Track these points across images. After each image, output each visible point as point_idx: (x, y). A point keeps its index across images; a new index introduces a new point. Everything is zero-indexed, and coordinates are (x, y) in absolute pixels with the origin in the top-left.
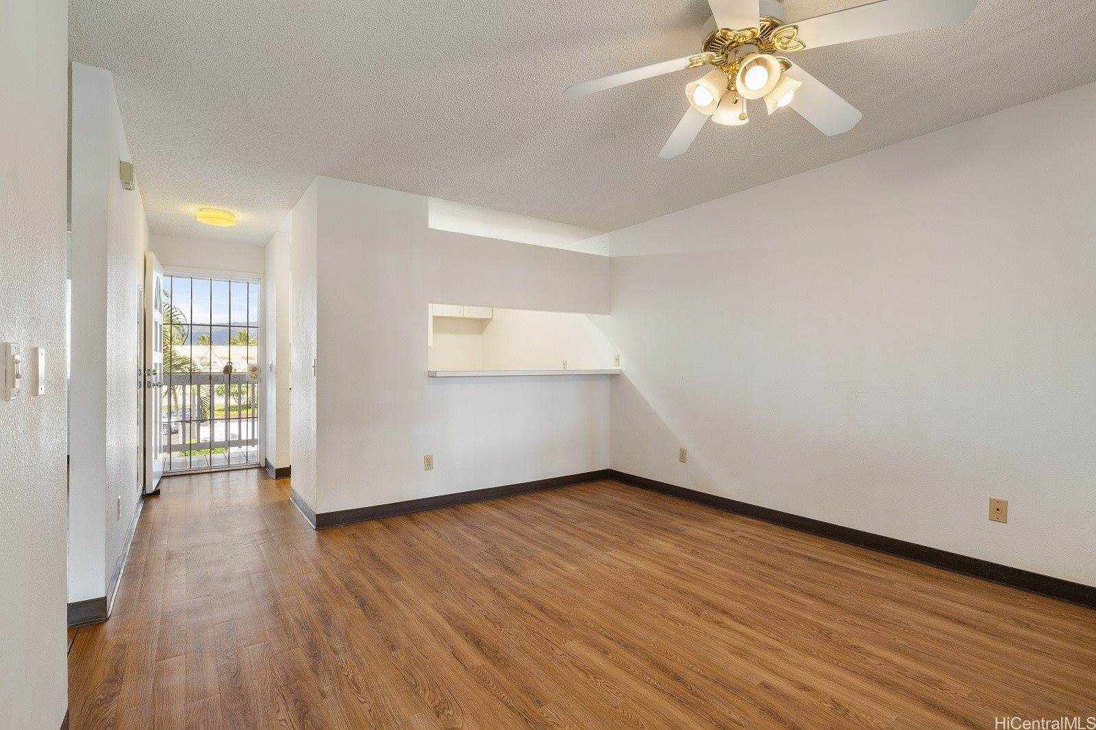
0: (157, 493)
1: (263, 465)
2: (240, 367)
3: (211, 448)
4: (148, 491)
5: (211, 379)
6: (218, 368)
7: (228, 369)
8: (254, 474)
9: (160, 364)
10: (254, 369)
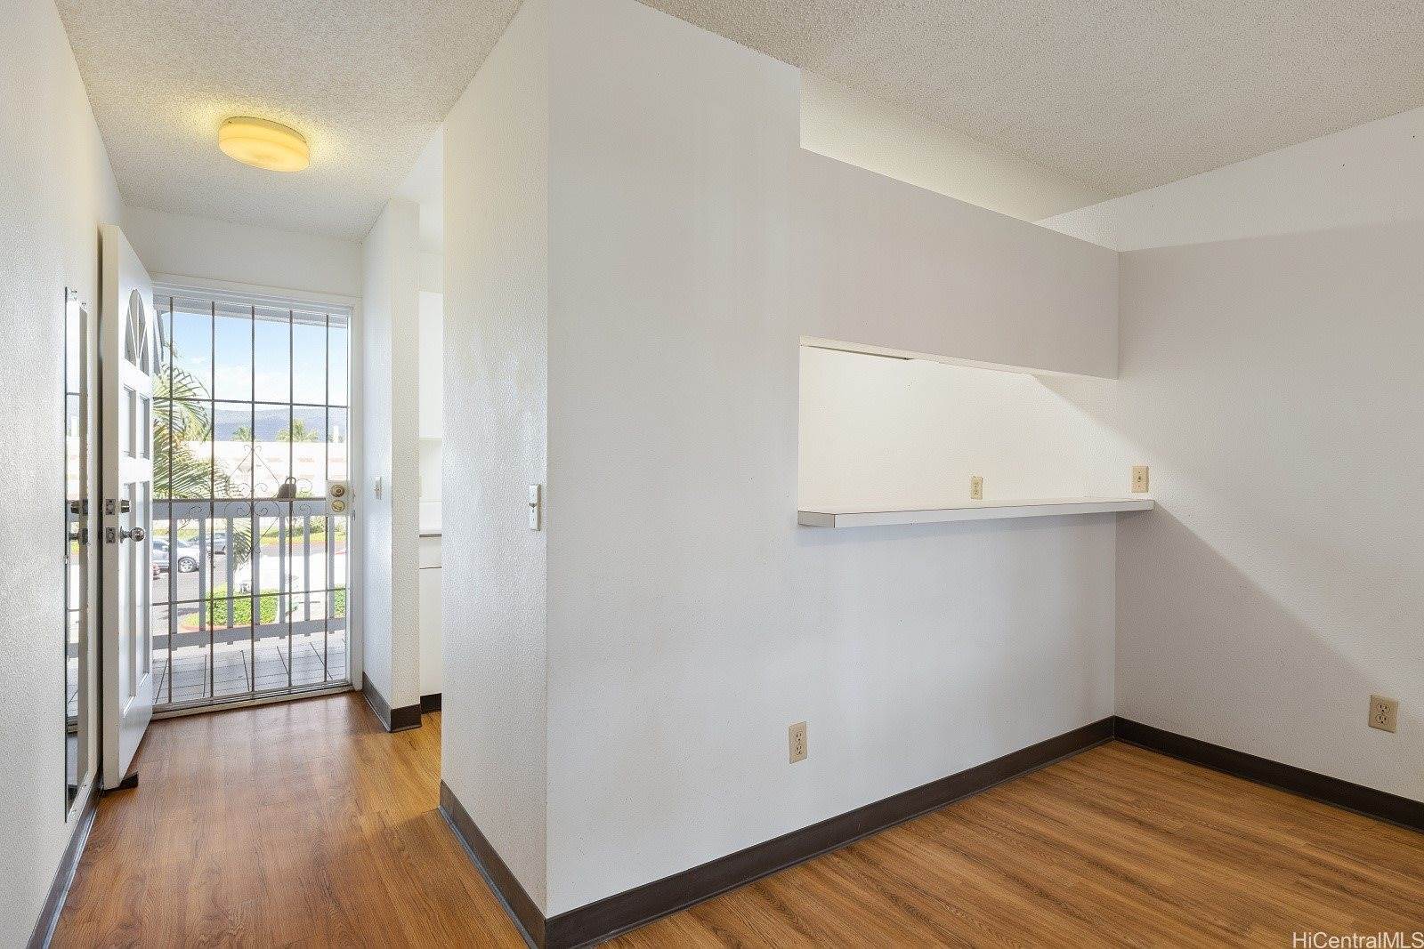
0: (130, 783)
1: (358, 686)
2: (313, 485)
3: (252, 638)
4: (110, 782)
5: (253, 508)
6: (268, 488)
7: (287, 492)
8: (341, 704)
9: (146, 485)
10: (339, 492)
